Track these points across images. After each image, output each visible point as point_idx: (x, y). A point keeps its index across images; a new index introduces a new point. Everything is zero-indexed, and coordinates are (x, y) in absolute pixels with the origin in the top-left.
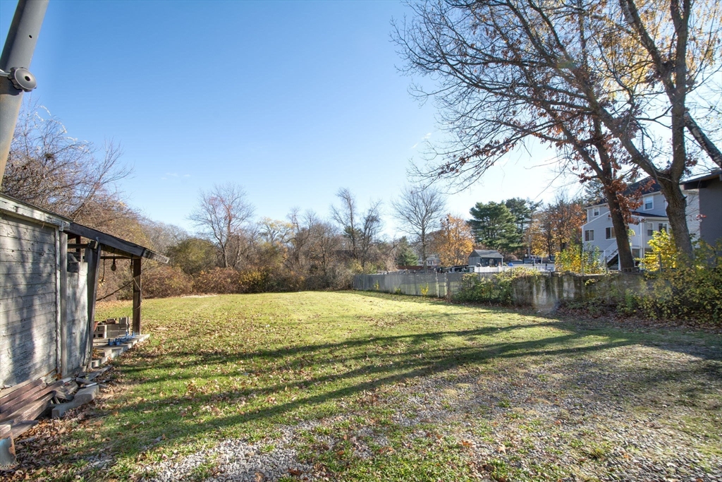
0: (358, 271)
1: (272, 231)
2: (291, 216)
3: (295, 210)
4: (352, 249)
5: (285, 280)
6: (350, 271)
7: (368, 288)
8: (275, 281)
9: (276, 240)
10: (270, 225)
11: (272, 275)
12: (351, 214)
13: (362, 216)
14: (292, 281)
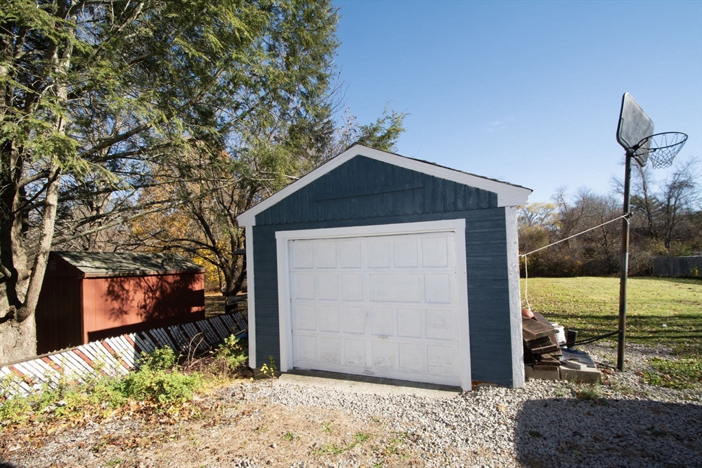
0: (661, 253)
1: (530, 214)
2: (556, 196)
3: (561, 190)
4: (646, 226)
5: (557, 264)
6: (649, 254)
7: (678, 274)
8: (546, 265)
9: (536, 223)
10: (528, 209)
11: (543, 260)
12: (644, 182)
13: (663, 184)
14: (567, 266)
